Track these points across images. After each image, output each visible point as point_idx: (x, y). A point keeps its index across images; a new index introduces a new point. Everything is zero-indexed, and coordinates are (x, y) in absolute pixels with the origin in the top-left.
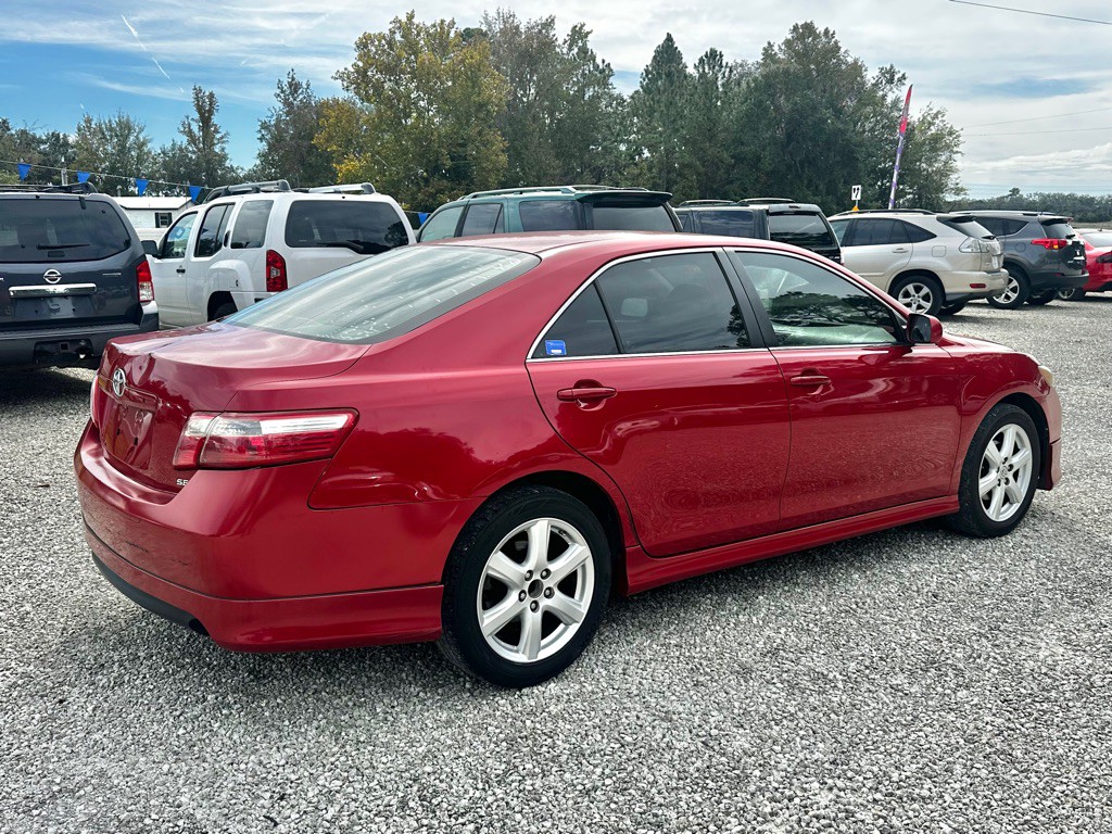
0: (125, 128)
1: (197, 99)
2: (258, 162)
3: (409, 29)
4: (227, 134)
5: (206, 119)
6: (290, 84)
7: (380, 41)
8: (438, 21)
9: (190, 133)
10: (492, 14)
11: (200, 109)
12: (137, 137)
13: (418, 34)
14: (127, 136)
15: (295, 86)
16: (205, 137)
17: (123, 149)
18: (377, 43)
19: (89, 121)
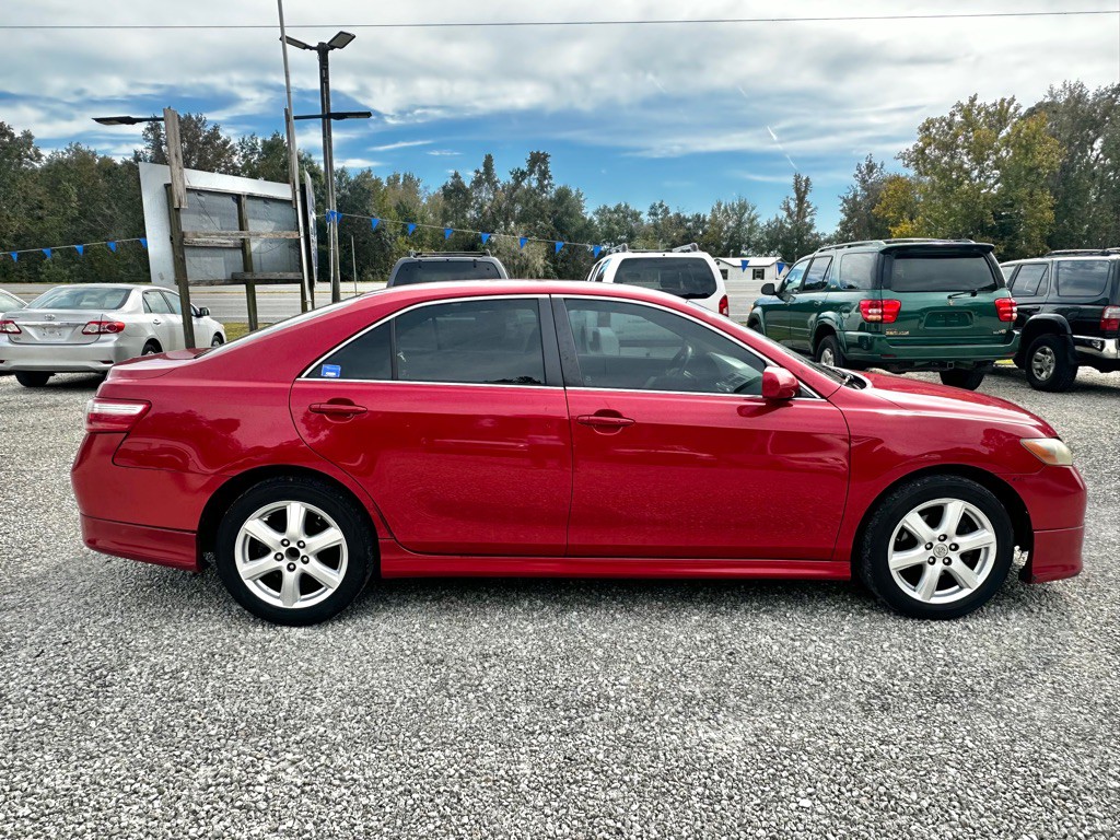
0: (743, 207)
1: (796, 184)
2: (839, 229)
3: (970, 110)
4: (816, 208)
5: (801, 199)
6: (868, 166)
7: (941, 124)
8: (999, 101)
9: (788, 209)
10: (1058, 86)
11: (798, 190)
12: (750, 215)
13: (979, 113)
14: (743, 214)
15: (871, 168)
16: (799, 212)
17: (740, 224)
18: (937, 125)
19: (719, 205)
